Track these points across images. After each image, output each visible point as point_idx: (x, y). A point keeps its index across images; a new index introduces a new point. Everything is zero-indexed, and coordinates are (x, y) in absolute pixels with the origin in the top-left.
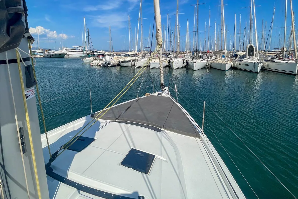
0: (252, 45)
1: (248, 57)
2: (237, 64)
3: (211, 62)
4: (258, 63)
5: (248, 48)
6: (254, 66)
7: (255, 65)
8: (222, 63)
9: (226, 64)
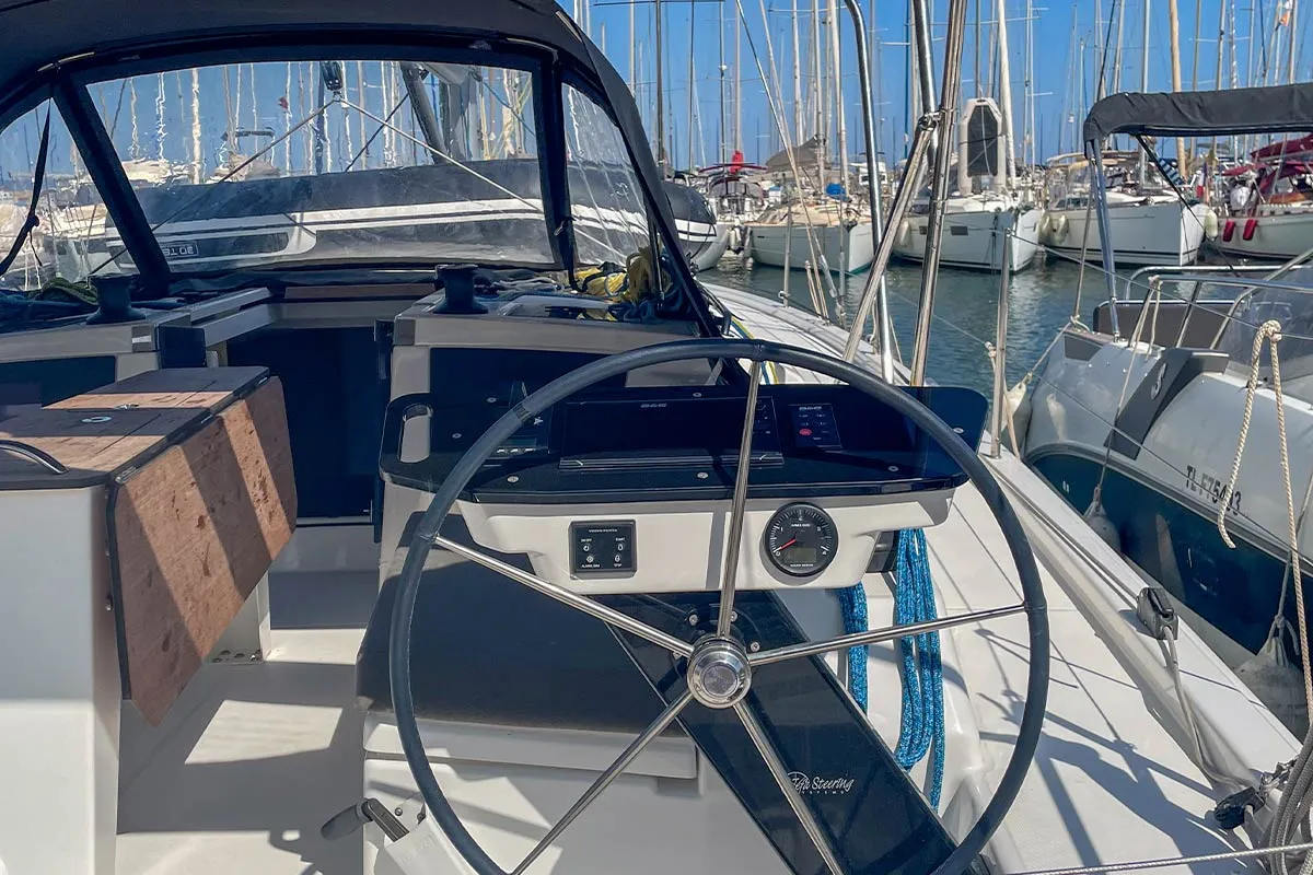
0: (990, 102)
1: (966, 181)
2: (910, 229)
3: (755, 224)
4: (1015, 213)
5: (967, 120)
6: (994, 235)
7: (1000, 225)
8: (824, 226)
9: (849, 227)
